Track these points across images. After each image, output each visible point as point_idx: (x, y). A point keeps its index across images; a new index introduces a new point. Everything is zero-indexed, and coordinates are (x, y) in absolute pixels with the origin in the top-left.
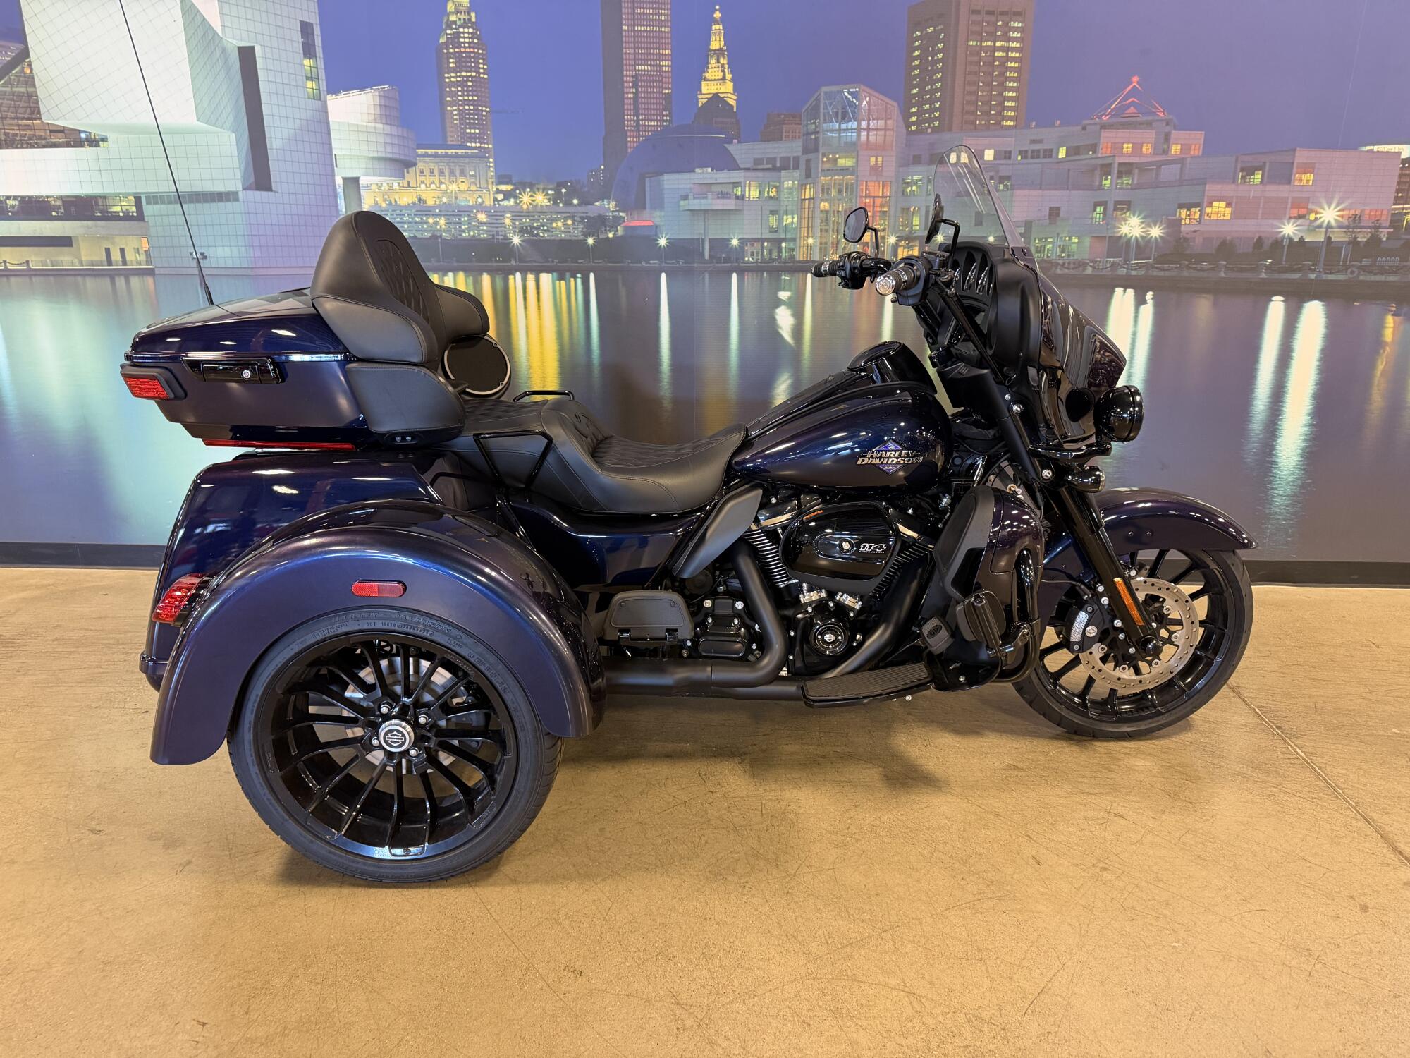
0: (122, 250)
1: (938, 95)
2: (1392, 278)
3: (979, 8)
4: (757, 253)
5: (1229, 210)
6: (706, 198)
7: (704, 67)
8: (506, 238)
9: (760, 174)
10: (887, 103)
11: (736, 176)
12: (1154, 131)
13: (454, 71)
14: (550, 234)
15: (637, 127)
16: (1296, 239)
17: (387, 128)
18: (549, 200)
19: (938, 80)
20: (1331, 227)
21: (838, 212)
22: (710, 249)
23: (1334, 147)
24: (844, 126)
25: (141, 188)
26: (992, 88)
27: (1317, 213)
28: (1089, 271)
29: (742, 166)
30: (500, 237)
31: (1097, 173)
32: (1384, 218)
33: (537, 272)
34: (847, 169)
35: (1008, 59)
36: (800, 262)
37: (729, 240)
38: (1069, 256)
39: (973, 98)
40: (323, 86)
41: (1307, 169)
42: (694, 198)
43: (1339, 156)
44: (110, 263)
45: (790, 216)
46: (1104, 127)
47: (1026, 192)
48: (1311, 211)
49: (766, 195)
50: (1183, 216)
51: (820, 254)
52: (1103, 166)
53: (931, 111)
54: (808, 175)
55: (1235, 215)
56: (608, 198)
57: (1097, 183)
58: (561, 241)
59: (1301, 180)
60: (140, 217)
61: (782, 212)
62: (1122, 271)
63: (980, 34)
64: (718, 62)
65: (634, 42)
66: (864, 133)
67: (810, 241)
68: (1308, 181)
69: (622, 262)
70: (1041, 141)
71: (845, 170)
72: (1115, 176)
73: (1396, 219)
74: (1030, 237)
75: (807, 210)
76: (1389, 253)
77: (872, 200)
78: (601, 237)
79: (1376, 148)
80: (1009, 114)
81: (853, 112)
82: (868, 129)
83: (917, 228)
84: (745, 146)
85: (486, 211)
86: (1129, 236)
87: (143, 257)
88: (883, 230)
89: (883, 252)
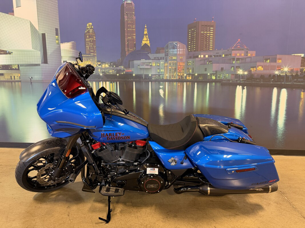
0: (14, 76)
1: (195, 43)
2: (302, 84)
3: (203, 25)
4: (155, 78)
5: (262, 68)
6: (144, 66)
7: (143, 38)
8: (99, 74)
9: (155, 61)
10: (183, 45)
11: (150, 61)
12: (244, 51)
13: (88, 38)
14: (109, 73)
15: (128, 50)
16: (279, 75)
17: (73, 50)
18: (109, 66)
19: (195, 40)
20: (287, 72)
21: (173, 69)
22: (144, 77)
23: (286, 54)
24: (174, 50)
25: (19, 63)
26: (207, 42)
27: (283, 69)
28: (231, 82)
29: (151, 59)
31: (232, 60)
32: (299, 70)
33: (106, 81)
34: (175, 59)
35: (210, 36)
36: (165, 79)
37: (149, 75)
38: (226, 78)
39: (203, 44)
40: (60, 42)
41: (280, 59)
42: (141, 66)
43: (287, 56)
44: (11, 79)
45: (162, 70)
46: (233, 50)
47: (215, 64)
48: (282, 69)
49: (157, 65)
50: (252, 69)
51: (169, 78)
52: (233, 58)
53: (193, 47)
54: (166, 61)
55: (264, 69)
56: (122, 65)
57: (232, 62)
58: (111, 75)
60: (19, 69)
61: (160, 69)
62: (239, 82)
63: (204, 30)
64: (146, 36)
65: (128, 32)
66: (178, 52)
67: (167, 75)
68: (280, 62)
69: (124, 79)
70: (218, 53)
71: (174, 60)
72: (236, 61)
73: (302, 70)
74: (217, 74)
75: (166, 68)
76: (300, 78)
77: (180, 66)
78: (120, 74)
79: (295, 55)
80: (211, 47)
81: (176, 47)
82: (179, 51)
83: (191, 72)
84: (152, 55)
86: (240, 74)
87: (19, 78)
88: (183, 73)
89: (183, 78)
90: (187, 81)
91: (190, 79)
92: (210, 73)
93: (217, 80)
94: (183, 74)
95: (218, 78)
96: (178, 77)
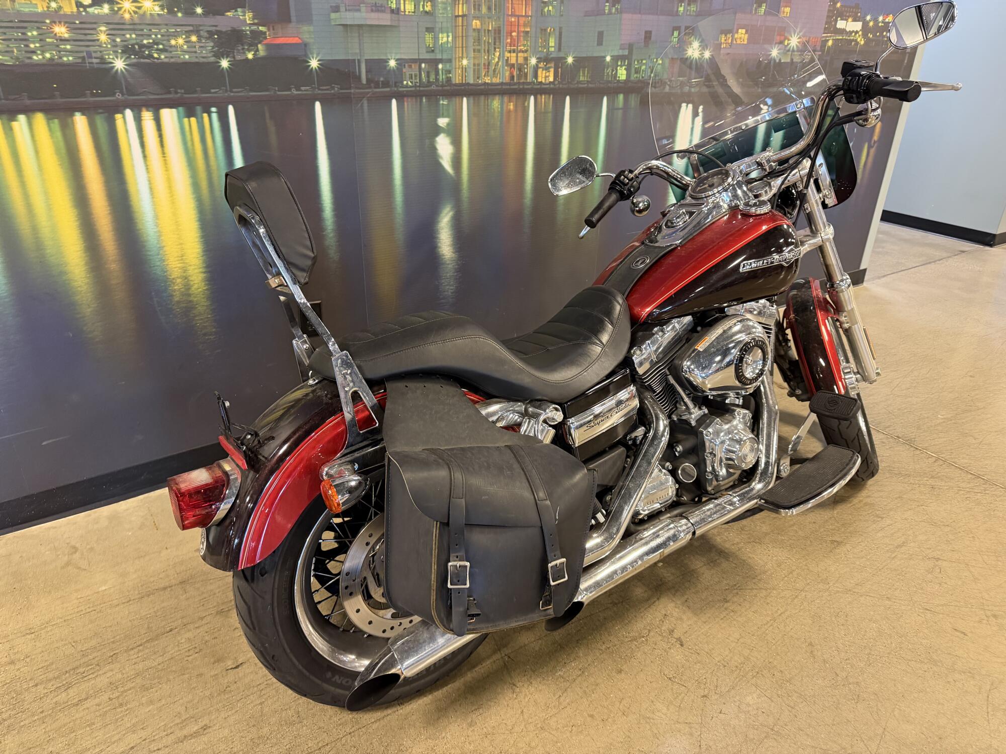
4: (416, 76)
5: (746, 36)
6: (359, 10)
8: (103, 61)
14: (167, 54)
16: (777, 61)
18: (162, 7)
20: (794, 51)
21: (488, 30)
22: (367, 72)
27: (789, 40)
28: (667, 89)
30: (95, 61)
32: (817, 44)
33: (156, 107)
36: (456, 85)
37: (386, 61)
38: (655, 76)
41: (788, 3)
42: (346, 10)
45: (445, 35)
47: (630, 15)
48: (786, 38)
49: (421, 9)
50: (723, 41)
51: (474, 77)
55: (749, 40)
56: (243, 7)
57: (676, 10)
58: (186, 64)
59: (784, 12)
61: (437, 29)
62: (686, 89)
67: (465, 62)
68: (787, 13)
69: (267, 90)
72: (686, 3)
73: (825, 44)
74: (631, 59)
75: (461, 27)
77: (517, 18)
78: (238, 57)
83: (552, 49)
85: (68, 21)
86: (692, 58)
88: (526, 51)
89: (526, 75)
90: (539, 90)
91: (550, 82)
92: (612, 55)
93: (630, 84)
94: (526, 59)
95: (634, 76)
96: (507, 74)
